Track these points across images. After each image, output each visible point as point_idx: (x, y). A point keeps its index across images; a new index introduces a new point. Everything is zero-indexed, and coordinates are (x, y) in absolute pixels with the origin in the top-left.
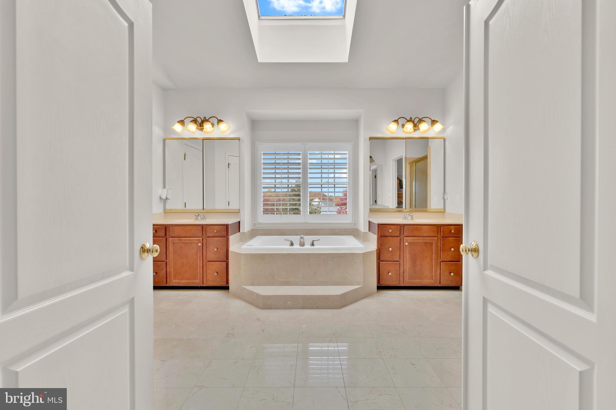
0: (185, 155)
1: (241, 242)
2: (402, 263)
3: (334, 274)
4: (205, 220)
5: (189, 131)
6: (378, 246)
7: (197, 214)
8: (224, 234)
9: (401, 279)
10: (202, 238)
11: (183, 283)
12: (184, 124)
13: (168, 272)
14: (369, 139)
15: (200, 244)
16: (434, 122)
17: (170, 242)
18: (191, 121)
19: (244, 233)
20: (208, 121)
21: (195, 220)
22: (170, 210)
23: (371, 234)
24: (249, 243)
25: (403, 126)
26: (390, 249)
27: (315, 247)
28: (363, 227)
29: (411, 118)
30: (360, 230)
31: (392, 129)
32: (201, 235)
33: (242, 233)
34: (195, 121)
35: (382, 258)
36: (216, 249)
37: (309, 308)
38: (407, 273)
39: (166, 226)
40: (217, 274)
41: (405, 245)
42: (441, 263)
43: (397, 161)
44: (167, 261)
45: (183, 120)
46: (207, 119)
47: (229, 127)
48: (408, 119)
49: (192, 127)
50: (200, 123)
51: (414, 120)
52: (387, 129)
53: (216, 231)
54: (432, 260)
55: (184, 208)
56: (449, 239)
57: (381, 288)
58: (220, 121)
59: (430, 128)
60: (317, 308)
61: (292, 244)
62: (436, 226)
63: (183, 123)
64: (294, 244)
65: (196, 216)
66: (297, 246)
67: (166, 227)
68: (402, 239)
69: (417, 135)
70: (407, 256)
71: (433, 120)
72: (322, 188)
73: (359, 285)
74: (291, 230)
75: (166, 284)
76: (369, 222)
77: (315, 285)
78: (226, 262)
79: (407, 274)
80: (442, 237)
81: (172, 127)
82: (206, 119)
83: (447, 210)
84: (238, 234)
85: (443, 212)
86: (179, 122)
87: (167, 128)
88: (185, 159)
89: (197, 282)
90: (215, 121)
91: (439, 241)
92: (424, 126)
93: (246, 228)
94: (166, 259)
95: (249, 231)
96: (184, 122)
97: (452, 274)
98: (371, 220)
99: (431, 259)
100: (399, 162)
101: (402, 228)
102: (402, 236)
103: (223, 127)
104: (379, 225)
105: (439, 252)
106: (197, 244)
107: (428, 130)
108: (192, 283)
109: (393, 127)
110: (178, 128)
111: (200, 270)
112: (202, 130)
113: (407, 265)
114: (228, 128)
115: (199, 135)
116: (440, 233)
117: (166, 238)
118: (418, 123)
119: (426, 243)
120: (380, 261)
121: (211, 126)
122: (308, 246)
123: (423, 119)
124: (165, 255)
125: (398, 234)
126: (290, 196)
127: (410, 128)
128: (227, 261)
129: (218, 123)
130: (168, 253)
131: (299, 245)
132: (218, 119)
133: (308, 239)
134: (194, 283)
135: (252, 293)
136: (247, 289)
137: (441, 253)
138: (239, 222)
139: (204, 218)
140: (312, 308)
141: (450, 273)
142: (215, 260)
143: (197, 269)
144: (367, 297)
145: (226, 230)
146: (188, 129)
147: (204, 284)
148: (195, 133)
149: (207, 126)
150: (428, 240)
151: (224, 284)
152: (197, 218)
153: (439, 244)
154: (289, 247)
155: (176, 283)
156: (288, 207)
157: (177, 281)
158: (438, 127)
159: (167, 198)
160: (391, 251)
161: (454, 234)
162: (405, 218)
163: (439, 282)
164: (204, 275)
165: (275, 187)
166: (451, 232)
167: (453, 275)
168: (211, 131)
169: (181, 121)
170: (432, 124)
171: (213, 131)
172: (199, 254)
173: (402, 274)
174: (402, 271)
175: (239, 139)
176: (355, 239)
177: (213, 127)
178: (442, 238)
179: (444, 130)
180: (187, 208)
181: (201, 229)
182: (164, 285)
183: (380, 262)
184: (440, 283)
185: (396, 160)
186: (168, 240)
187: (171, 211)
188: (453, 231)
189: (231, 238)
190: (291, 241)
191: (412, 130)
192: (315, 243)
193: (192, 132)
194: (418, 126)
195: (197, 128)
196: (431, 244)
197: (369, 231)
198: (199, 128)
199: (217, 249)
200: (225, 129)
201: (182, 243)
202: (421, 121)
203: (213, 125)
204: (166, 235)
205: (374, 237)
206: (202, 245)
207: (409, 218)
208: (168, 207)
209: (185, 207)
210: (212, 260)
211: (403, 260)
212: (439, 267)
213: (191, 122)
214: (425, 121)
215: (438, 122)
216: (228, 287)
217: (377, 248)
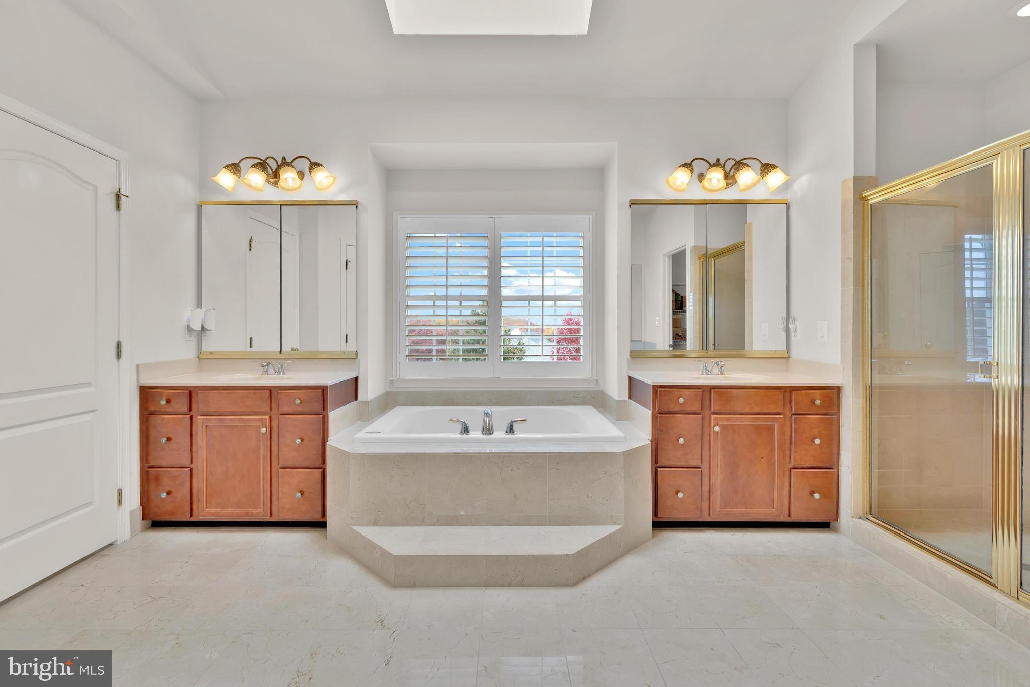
0: (251, 240)
1: (359, 422)
2: (705, 471)
3: (558, 499)
4: (284, 374)
5: (250, 186)
6: (654, 433)
7: (266, 362)
8: (318, 406)
9: (705, 505)
10: (270, 417)
11: (228, 514)
12: (240, 171)
13: (194, 491)
14: (628, 205)
15: (263, 430)
16: (767, 168)
17: (200, 426)
18: (254, 166)
19: (366, 401)
20: (290, 164)
21: (262, 375)
22: (211, 353)
23: (634, 406)
24: (372, 427)
25: (701, 177)
26: (682, 441)
27: (517, 435)
28: (616, 390)
29: (718, 160)
30: (610, 396)
31: (678, 183)
32: (268, 409)
33: (362, 402)
34: (262, 165)
35: (662, 461)
36: (298, 441)
37: (502, 586)
38: (719, 492)
39: (192, 389)
40: (302, 494)
41: (712, 433)
42: (793, 470)
43: (671, 258)
44: (192, 466)
45: (236, 164)
46: (289, 160)
47: (335, 178)
48: (713, 160)
49: (256, 178)
50: (274, 170)
51: (724, 164)
52: (667, 181)
53: (298, 401)
54: (773, 465)
55: (249, 349)
56: (809, 418)
57: (659, 525)
58: (314, 165)
59: (758, 182)
60: (522, 585)
61: (466, 430)
62: (782, 391)
63: (236, 169)
64: (470, 428)
65: (263, 366)
66: (476, 434)
67: (190, 392)
68: (707, 419)
69: (731, 195)
70: (718, 457)
71: (765, 164)
72: (529, 307)
73: (615, 524)
74: (465, 392)
75: (191, 516)
76: (630, 378)
77: (517, 524)
78: (321, 470)
79: (717, 497)
80: (794, 414)
81: (212, 178)
82: (285, 160)
83: (794, 354)
84: (352, 405)
85: (784, 358)
86: (227, 167)
87: (204, 182)
88: (251, 250)
89: (259, 513)
90: (304, 165)
91: (788, 424)
92: (746, 177)
93: (370, 390)
94: (191, 462)
95: (378, 397)
96: (239, 168)
97: (817, 496)
98: (636, 375)
99: (771, 463)
100: (678, 259)
101: (707, 394)
102: (707, 412)
103: (321, 176)
104: (657, 388)
105: (787, 446)
106: (259, 428)
107: (754, 185)
108: (247, 514)
109: (682, 177)
110: (226, 179)
111: (264, 487)
112: (276, 184)
113: (718, 478)
114: (331, 179)
115: (272, 194)
116: (788, 406)
117: (191, 417)
118: (733, 170)
119: (758, 428)
120: (658, 467)
121: (295, 175)
122: (500, 434)
123: (744, 161)
124: (187, 454)
125: (696, 407)
126: (469, 324)
127: (719, 180)
128: (324, 466)
129: (310, 170)
130: (194, 450)
131: (481, 433)
132: (310, 161)
133: (502, 414)
134: (252, 515)
135: (373, 546)
136: (363, 536)
137: (793, 449)
138: (356, 379)
139: (281, 371)
140: (510, 585)
141: (812, 493)
142: (297, 465)
143: (258, 484)
144: (632, 550)
145: (321, 398)
146: (247, 182)
147: (273, 516)
148: (261, 191)
149: (288, 176)
150: (762, 420)
151: (317, 517)
152: (267, 372)
153: (787, 429)
154: (458, 436)
155: (213, 515)
156: (461, 348)
157: (213, 510)
158: (776, 178)
159: (203, 328)
160: (683, 446)
161: (819, 406)
162: (707, 370)
163: (787, 513)
164: (273, 498)
165: (434, 305)
166: (813, 402)
167: (819, 497)
168: (296, 186)
169: (233, 164)
170: (762, 171)
171: (300, 186)
172: (263, 452)
173: (706, 495)
174: (706, 488)
175: (355, 204)
176: (598, 412)
177: (302, 179)
178: (794, 416)
179: (786, 186)
180: (253, 349)
181: (268, 395)
182: (186, 518)
183: (659, 469)
184: (789, 516)
185: (669, 256)
186: (194, 419)
187: (212, 356)
188: (818, 402)
189: (334, 415)
190: (464, 422)
191: (723, 183)
192: (516, 426)
193: (255, 188)
194: (734, 176)
195: (267, 181)
196: (770, 429)
197: (630, 397)
198: (272, 180)
199: (302, 440)
200: (326, 182)
201: (226, 427)
202: (739, 164)
203: (301, 175)
204: (190, 410)
205: (643, 415)
206: (268, 431)
207: (716, 371)
208: (208, 346)
209: (251, 347)
210: (288, 464)
211: (708, 464)
212: (787, 479)
213: (252, 166)
214: (749, 166)
215: (777, 167)
216: (325, 523)
217: (651, 438)
